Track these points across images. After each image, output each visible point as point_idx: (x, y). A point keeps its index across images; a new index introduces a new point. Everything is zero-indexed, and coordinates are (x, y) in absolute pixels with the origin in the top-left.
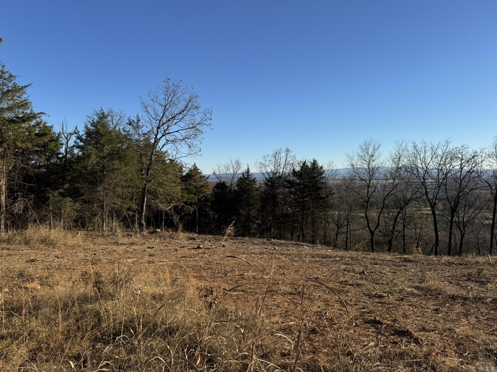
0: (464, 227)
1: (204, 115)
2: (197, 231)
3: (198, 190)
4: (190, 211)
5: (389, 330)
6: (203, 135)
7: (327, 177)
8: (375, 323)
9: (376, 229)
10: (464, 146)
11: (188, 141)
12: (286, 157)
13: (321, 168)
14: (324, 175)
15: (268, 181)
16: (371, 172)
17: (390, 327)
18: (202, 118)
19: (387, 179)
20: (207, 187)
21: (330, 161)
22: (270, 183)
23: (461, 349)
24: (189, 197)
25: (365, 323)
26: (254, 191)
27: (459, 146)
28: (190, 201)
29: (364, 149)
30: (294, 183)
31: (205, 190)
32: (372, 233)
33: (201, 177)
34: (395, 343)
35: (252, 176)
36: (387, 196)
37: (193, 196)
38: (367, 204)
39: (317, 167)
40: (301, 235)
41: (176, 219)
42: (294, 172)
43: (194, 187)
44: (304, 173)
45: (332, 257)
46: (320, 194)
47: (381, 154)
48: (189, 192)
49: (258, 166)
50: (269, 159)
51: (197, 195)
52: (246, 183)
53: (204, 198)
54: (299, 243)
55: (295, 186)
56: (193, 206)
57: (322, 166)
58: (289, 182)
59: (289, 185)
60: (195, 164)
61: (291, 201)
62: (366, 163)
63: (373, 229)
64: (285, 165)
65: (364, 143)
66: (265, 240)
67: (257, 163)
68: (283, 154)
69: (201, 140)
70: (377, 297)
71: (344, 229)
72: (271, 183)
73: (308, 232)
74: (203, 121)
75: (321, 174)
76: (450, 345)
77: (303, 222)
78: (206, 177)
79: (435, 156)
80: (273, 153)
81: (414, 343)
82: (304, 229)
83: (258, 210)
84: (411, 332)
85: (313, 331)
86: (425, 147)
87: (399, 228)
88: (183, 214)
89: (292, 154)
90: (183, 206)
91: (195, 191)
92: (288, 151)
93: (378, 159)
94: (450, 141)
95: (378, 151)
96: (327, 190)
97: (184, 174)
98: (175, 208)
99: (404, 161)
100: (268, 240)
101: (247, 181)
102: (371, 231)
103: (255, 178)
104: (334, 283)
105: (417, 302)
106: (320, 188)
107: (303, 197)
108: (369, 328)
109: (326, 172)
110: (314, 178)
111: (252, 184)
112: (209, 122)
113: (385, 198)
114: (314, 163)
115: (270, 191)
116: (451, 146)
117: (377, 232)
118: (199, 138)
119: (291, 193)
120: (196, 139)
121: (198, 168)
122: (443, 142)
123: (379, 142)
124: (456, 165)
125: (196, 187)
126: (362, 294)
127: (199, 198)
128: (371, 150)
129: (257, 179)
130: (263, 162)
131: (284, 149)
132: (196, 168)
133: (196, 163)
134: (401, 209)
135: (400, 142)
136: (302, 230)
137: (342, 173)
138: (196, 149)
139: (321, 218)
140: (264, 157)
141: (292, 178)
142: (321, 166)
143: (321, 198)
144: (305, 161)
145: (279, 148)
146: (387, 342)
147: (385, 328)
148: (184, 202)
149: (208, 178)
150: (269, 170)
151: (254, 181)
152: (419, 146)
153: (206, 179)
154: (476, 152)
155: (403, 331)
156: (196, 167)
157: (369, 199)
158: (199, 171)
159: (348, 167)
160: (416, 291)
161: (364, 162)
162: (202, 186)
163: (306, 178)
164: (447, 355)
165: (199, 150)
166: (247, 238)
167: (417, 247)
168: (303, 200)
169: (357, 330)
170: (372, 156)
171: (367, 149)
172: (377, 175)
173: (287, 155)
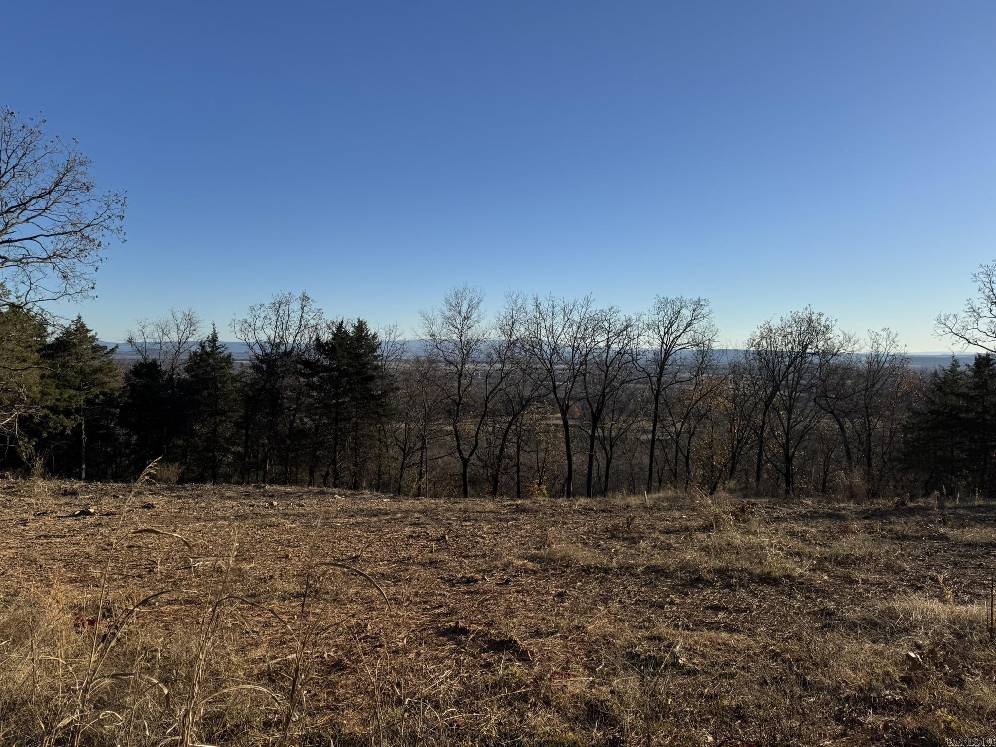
0: (612, 447)
1: (105, 207)
2: (83, 475)
3: (87, 378)
4: (65, 428)
5: (479, 643)
6: (101, 253)
7: (385, 354)
8: (456, 633)
9: (471, 454)
10: (612, 308)
11: (62, 263)
12: (302, 313)
13: (374, 337)
14: (379, 352)
15: (262, 361)
16: (466, 348)
17: (482, 636)
18: (100, 212)
19: (492, 363)
20: (111, 371)
21: (391, 325)
22: (264, 366)
23: (593, 660)
24: (61, 394)
25: (438, 636)
26: (229, 382)
27: (606, 309)
28: (65, 404)
29: (454, 304)
30: (318, 366)
31: (106, 379)
32: (465, 462)
33: (93, 348)
34: (488, 665)
35: (222, 349)
36: (491, 393)
37: (72, 392)
38: (458, 408)
39: (366, 335)
40: (331, 472)
41: (26, 447)
42: (319, 345)
43: (76, 373)
44: (340, 346)
45: (388, 513)
46: (370, 389)
47: (483, 315)
48: (63, 383)
49: (238, 328)
50: (263, 315)
51: (84, 390)
52: (209, 365)
53: (101, 397)
54: (326, 489)
56: (72, 417)
57: (375, 334)
58: (307, 363)
59: (307, 371)
60: (80, 318)
61: (311, 404)
63: (466, 455)
64: (299, 328)
65: (454, 292)
66: (250, 489)
67: (237, 322)
68: (295, 306)
69: (95, 264)
70: (464, 583)
71: (416, 457)
72: (268, 365)
73: (346, 466)
74: (101, 219)
75: (374, 349)
76: (576, 656)
77: (335, 447)
78: (108, 350)
79: (568, 323)
80: (273, 301)
81: (519, 660)
82: (338, 461)
83: (237, 424)
84: (515, 642)
85: (338, 666)
86: (554, 308)
87: (511, 450)
88: (45, 435)
90: (45, 416)
91: (78, 380)
92: (305, 298)
93: (476, 325)
94: (592, 299)
95: (477, 311)
96: (386, 381)
97: (50, 340)
98: (23, 421)
99: (520, 331)
100: (258, 487)
101: (211, 361)
102: (463, 458)
103: (230, 355)
104: (387, 564)
105: (531, 584)
106: (372, 378)
107: (337, 396)
108: (445, 645)
109: (383, 346)
110: (359, 356)
111: (223, 368)
112: (118, 222)
113: (487, 398)
114: (361, 327)
115: (266, 382)
116: (594, 308)
117: (473, 459)
118: (90, 259)
119: (311, 386)
120: (82, 259)
121: (88, 327)
122: (581, 301)
123: (478, 294)
124: (601, 340)
125: (81, 372)
126: (439, 580)
127: (91, 397)
128: (465, 308)
129: (234, 356)
130: (250, 320)
131: (298, 294)
132: (81, 328)
133: (82, 315)
134: (515, 416)
135: (514, 296)
136: (334, 462)
137: (414, 349)
138: (83, 283)
139: (371, 437)
140: (253, 309)
141: (314, 356)
142: (373, 333)
143: (373, 397)
144: (342, 322)
145: (287, 292)
146: (474, 666)
147: (473, 640)
148: (49, 408)
149: (113, 350)
150: (263, 338)
151: (228, 360)
152: (544, 305)
153: (108, 353)
154: (630, 320)
155: (503, 641)
156: (83, 326)
157: (460, 399)
158: (89, 335)
159: (424, 337)
160: (530, 565)
161: (453, 329)
162: (96, 371)
163: (343, 357)
164: (569, 675)
165: (91, 285)
166: (209, 486)
167: (539, 485)
168: (337, 401)
169: (422, 651)
170: (468, 318)
171: (458, 305)
172: (475, 355)
173: (303, 308)
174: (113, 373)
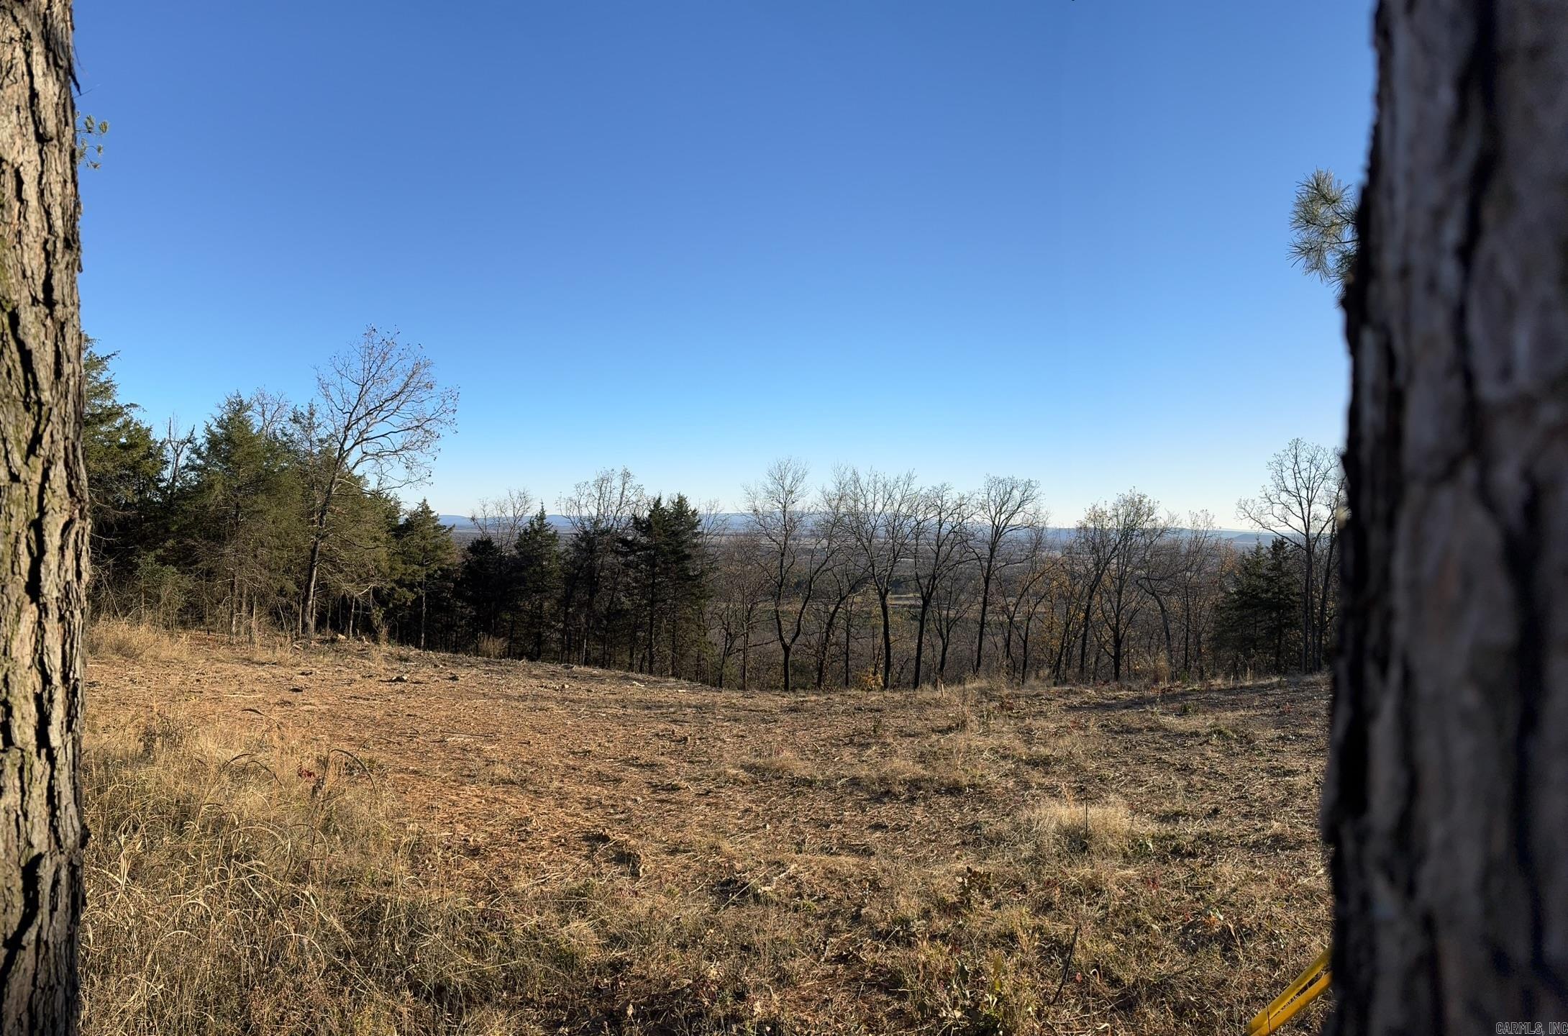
1: (442, 402)
2: (422, 643)
3: (428, 555)
4: (406, 599)
5: (610, 852)
7: (705, 531)
9: (793, 640)
10: (944, 484)
11: (407, 454)
12: (624, 489)
14: (699, 529)
15: (582, 539)
18: (438, 407)
20: (449, 548)
22: (583, 544)
24: (406, 569)
25: (583, 840)
26: (554, 560)
27: (937, 485)
28: (410, 578)
29: (777, 477)
30: (636, 544)
31: (443, 556)
32: (787, 649)
33: (435, 528)
35: (549, 526)
36: (815, 573)
37: (416, 567)
38: (780, 590)
39: (686, 512)
41: (377, 615)
43: (420, 550)
44: (656, 523)
46: (687, 569)
47: (808, 489)
48: (408, 558)
49: (563, 506)
50: (586, 493)
51: (425, 565)
52: (537, 542)
53: (439, 572)
55: (636, 551)
56: (414, 589)
57: (695, 511)
58: (625, 541)
59: (625, 549)
60: (425, 500)
62: (780, 506)
63: (787, 641)
64: (620, 505)
65: (777, 465)
66: (560, 668)
67: (562, 500)
68: (617, 483)
69: (434, 453)
72: (587, 543)
73: (662, 649)
74: (438, 413)
75: (694, 526)
77: (651, 629)
78: (446, 529)
80: (596, 478)
82: (654, 644)
83: (559, 601)
86: (874, 484)
87: (839, 637)
88: (391, 605)
89: (635, 482)
90: (393, 589)
91: (421, 556)
93: (801, 499)
95: (802, 484)
96: (705, 560)
97: (401, 521)
98: (376, 592)
101: (539, 538)
102: (784, 645)
103: (556, 532)
105: (729, 796)
106: (688, 557)
107: (654, 575)
109: (703, 522)
110: (675, 534)
111: (549, 544)
112: (451, 416)
113: (811, 579)
114: (681, 502)
115: (585, 560)
116: (916, 485)
117: (795, 645)
118: (430, 449)
119: (627, 565)
120: (424, 450)
121: (431, 508)
122: (901, 478)
123: (803, 466)
125: (424, 549)
127: (431, 572)
128: (788, 482)
129: (559, 534)
130: (575, 498)
131: (619, 470)
132: (426, 510)
134: (842, 599)
136: (650, 646)
137: (735, 527)
139: (688, 620)
141: (632, 534)
142: (693, 509)
143: (690, 578)
144: (660, 499)
145: (609, 470)
148: (396, 582)
149: (451, 529)
150: (585, 513)
151: (554, 537)
153: (447, 532)
156: (427, 507)
157: (782, 579)
158: (432, 515)
159: (746, 512)
160: (742, 774)
162: (437, 547)
163: (659, 535)
165: (429, 473)
166: (524, 662)
170: (792, 492)
171: (781, 478)
173: (624, 484)
174: (450, 551)
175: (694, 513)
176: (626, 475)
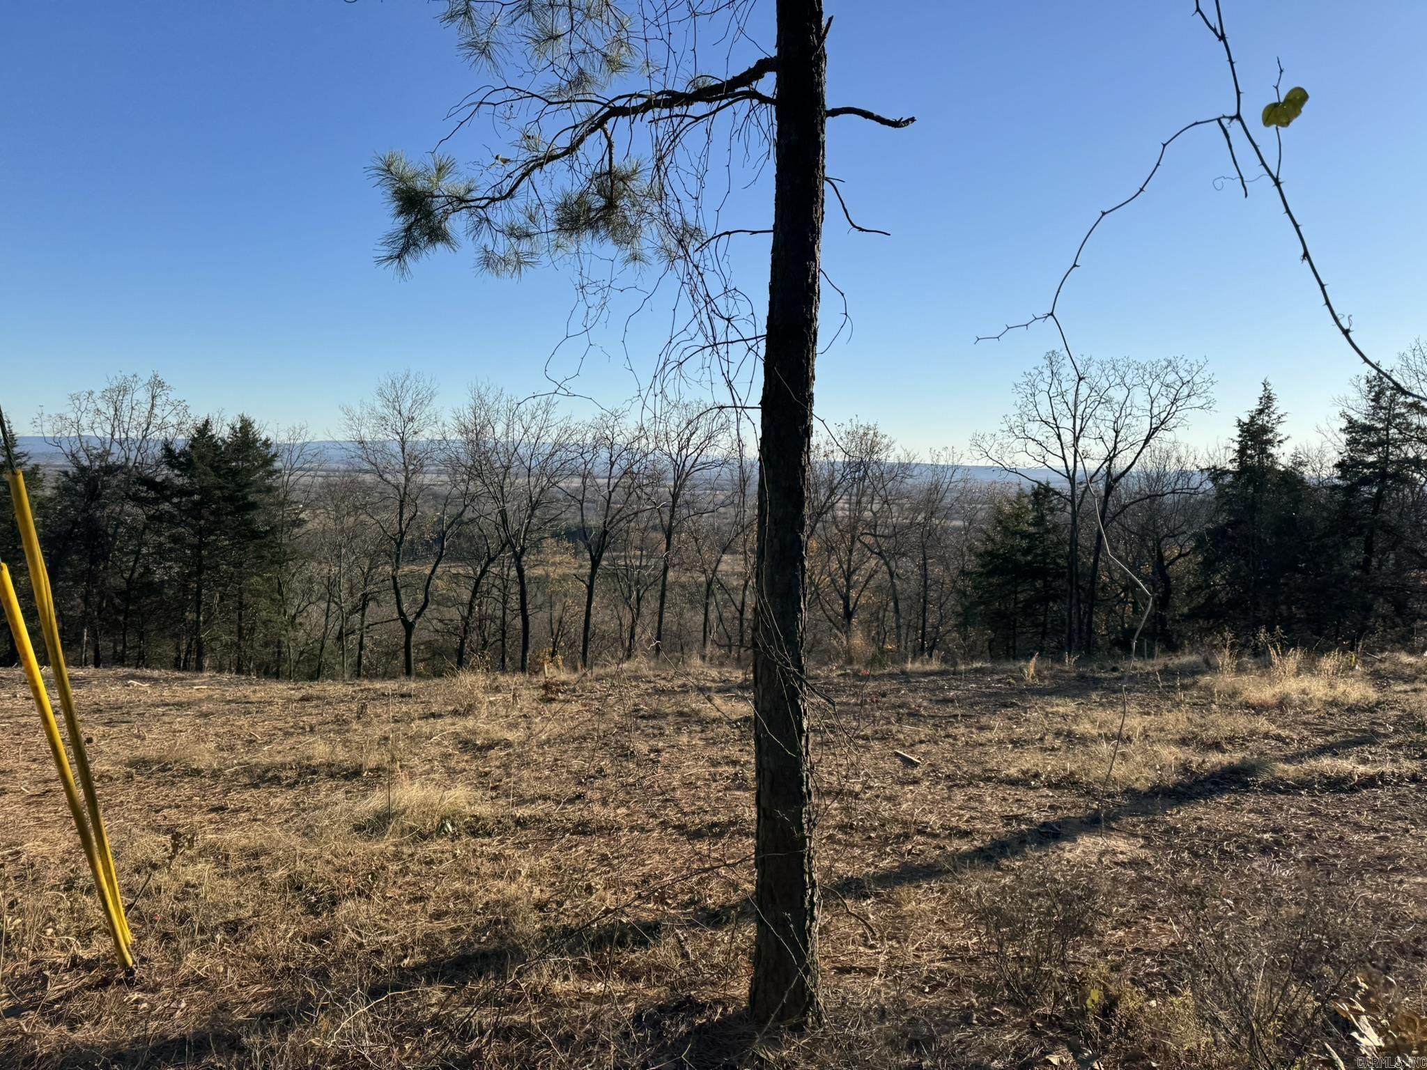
7: (287, 469)
9: (418, 615)
12: (153, 406)
29: (391, 399)
30: (166, 488)
32: (409, 626)
39: (253, 441)
40: (194, 646)
42: (170, 455)
44: (201, 458)
46: (251, 522)
55: (170, 498)
57: (268, 440)
62: (396, 437)
63: (410, 617)
64: (148, 428)
65: (390, 381)
68: (142, 395)
77: (199, 607)
82: (202, 628)
89: (173, 396)
95: (428, 408)
102: (405, 622)
103: (38, 467)
107: (200, 532)
109: (282, 455)
114: (245, 429)
117: (421, 623)
123: (428, 383)
128: (407, 404)
131: (146, 377)
134: (491, 560)
140: (75, 398)
142: (264, 439)
144: (208, 421)
145: (129, 375)
150: (92, 441)
157: (402, 537)
163: (206, 474)
170: (412, 419)
171: (397, 399)
173: (154, 398)
175: (267, 444)
176: (157, 385)
